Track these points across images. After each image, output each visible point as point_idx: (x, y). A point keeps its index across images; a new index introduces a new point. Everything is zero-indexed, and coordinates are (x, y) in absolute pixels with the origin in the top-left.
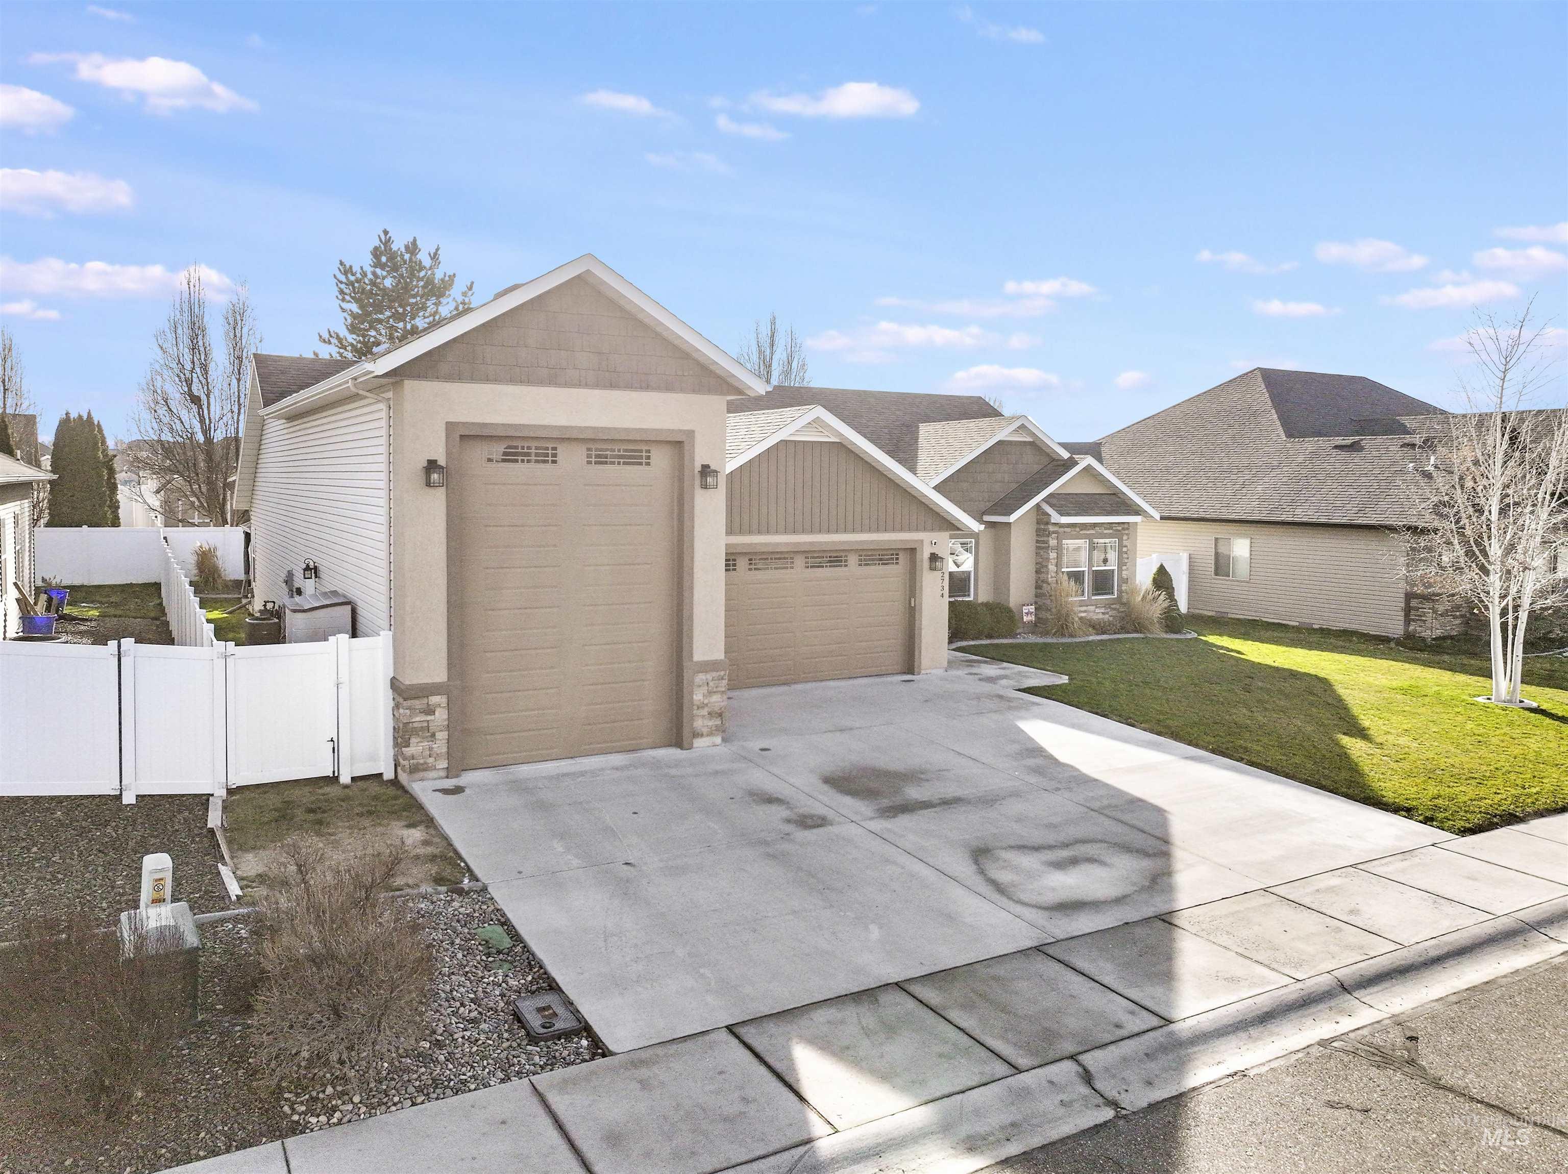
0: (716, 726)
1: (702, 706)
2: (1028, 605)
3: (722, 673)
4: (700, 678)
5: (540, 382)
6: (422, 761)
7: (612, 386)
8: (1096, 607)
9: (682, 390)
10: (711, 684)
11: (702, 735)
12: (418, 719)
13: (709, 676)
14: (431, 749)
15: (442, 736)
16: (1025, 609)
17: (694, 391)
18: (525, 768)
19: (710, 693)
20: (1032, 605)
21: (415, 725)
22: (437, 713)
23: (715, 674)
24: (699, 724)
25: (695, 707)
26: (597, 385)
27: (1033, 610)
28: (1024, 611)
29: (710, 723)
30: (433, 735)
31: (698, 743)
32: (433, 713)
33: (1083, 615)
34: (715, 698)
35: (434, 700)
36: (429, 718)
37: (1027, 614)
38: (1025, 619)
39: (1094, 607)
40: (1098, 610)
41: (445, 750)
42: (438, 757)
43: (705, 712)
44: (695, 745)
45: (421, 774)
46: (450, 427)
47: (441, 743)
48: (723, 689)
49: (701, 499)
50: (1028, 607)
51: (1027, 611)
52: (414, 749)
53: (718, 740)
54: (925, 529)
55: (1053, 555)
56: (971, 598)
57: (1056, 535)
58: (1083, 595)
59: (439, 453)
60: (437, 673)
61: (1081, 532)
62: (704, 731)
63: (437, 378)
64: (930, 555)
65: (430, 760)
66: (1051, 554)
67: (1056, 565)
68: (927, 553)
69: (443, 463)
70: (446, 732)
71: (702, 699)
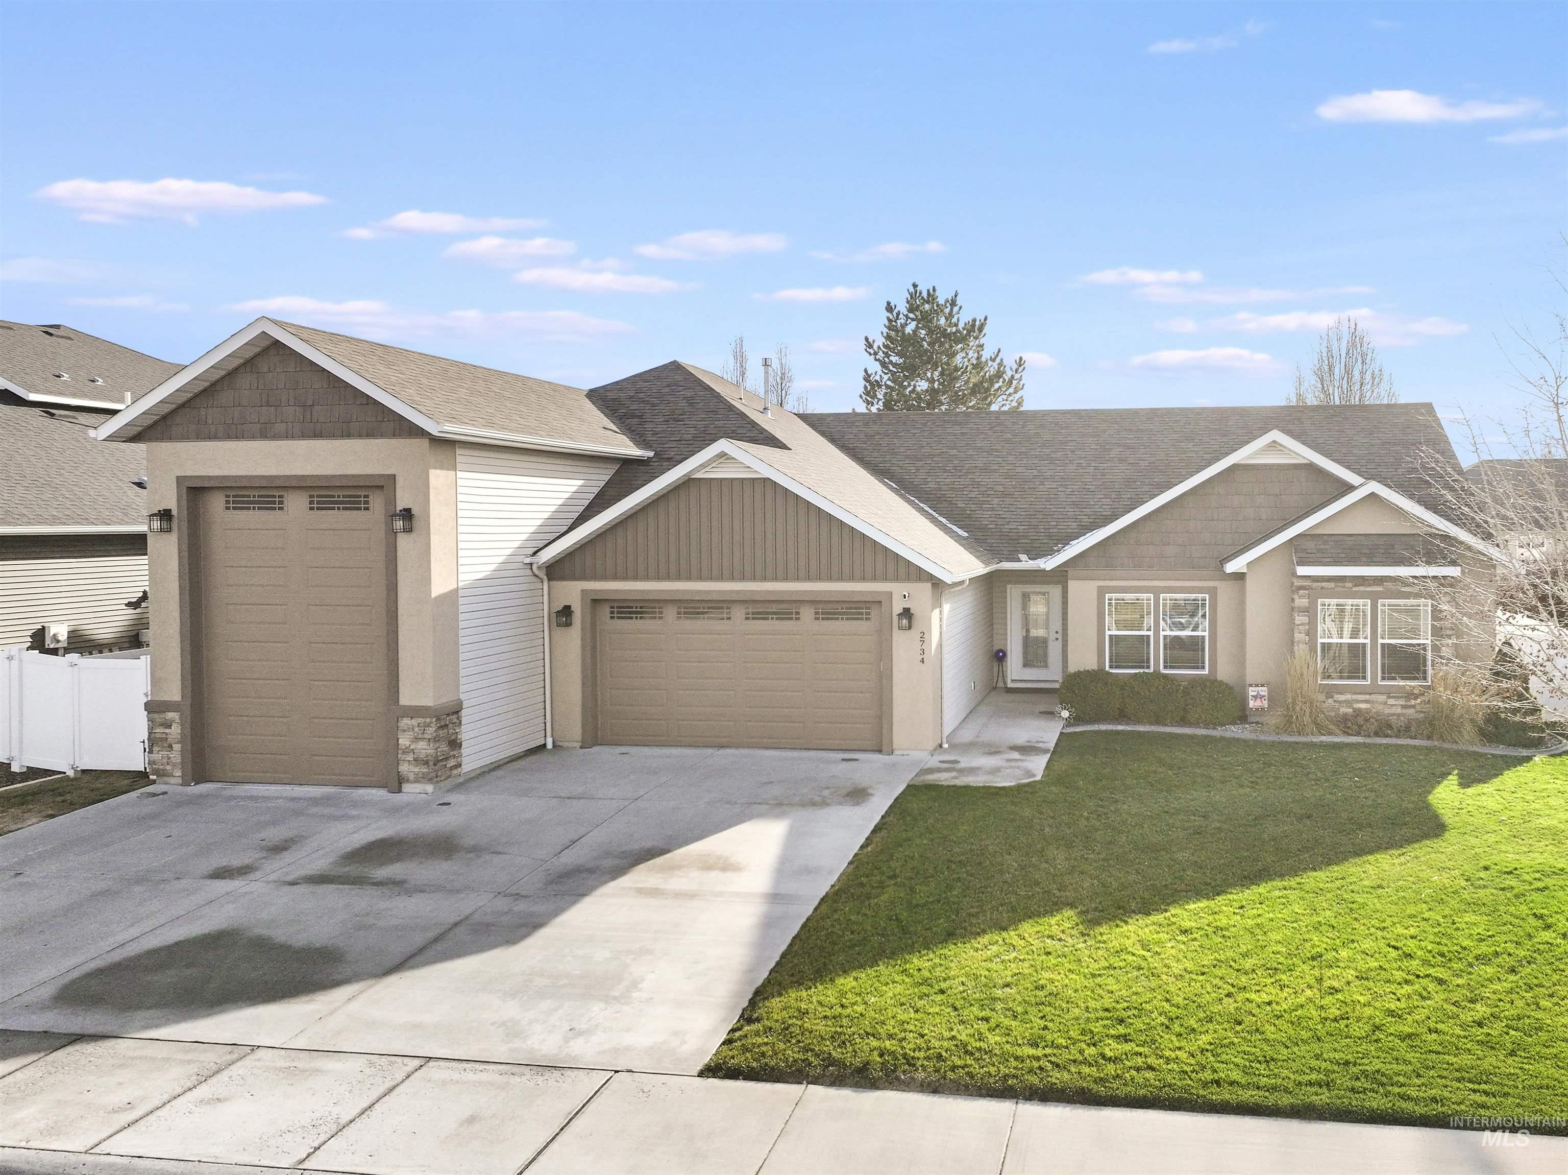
0: (423, 773)
1: (407, 751)
2: (1257, 686)
3: (428, 720)
4: (405, 722)
5: (253, 437)
6: (161, 767)
7: (318, 435)
8: (1389, 697)
9: (382, 436)
10: (416, 729)
11: (408, 781)
12: (158, 731)
13: (414, 722)
14: (169, 758)
15: (177, 747)
16: (1254, 692)
17: (394, 436)
18: (249, 786)
19: (416, 739)
20: (1263, 686)
21: (157, 736)
22: (173, 728)
23: (420, 720)
24: (404, 768)
25: (400, 752)
26: (304, 436)
27: (1265, 694)
28: (1251, 693)
29: (416, 770)
30: (170, 746)
31: (406, 787)
32: (170, 727)
33: (1363, 706)
34: (422, 745)
35: (170, 715)
36: (167, 731)
37: (1255, 697)
38: (1252, 704)
39: (1384, 697)
40: (1392, 701)
41: (179, 760)
42: (174, 765)
43: (410, 757)
44: (403, 790)
45: (165, 779)
46: (180, 480)
47: (176, 755)
48: (430, 737)
49: (404, 542)
50: (1257, 689)
51: (1255, 694)
52: (156, 756)
53: (430, 788)
54: (896, 579)
55: (1300, 619)
56: (1207, 672)
57: (1307, 592)
58: (1364, 678)
59: (171, 503)
60: (174, 693)
61: (1355, 589)
62: (412, 777)
63: (170, 439)
64: (902, 611)
65: (168, 768)
66: (1297, 618)
67: (1308, 634)
68: (897, 609)
69: (174, 512)
70: (180, 745)
71: (408, 743)
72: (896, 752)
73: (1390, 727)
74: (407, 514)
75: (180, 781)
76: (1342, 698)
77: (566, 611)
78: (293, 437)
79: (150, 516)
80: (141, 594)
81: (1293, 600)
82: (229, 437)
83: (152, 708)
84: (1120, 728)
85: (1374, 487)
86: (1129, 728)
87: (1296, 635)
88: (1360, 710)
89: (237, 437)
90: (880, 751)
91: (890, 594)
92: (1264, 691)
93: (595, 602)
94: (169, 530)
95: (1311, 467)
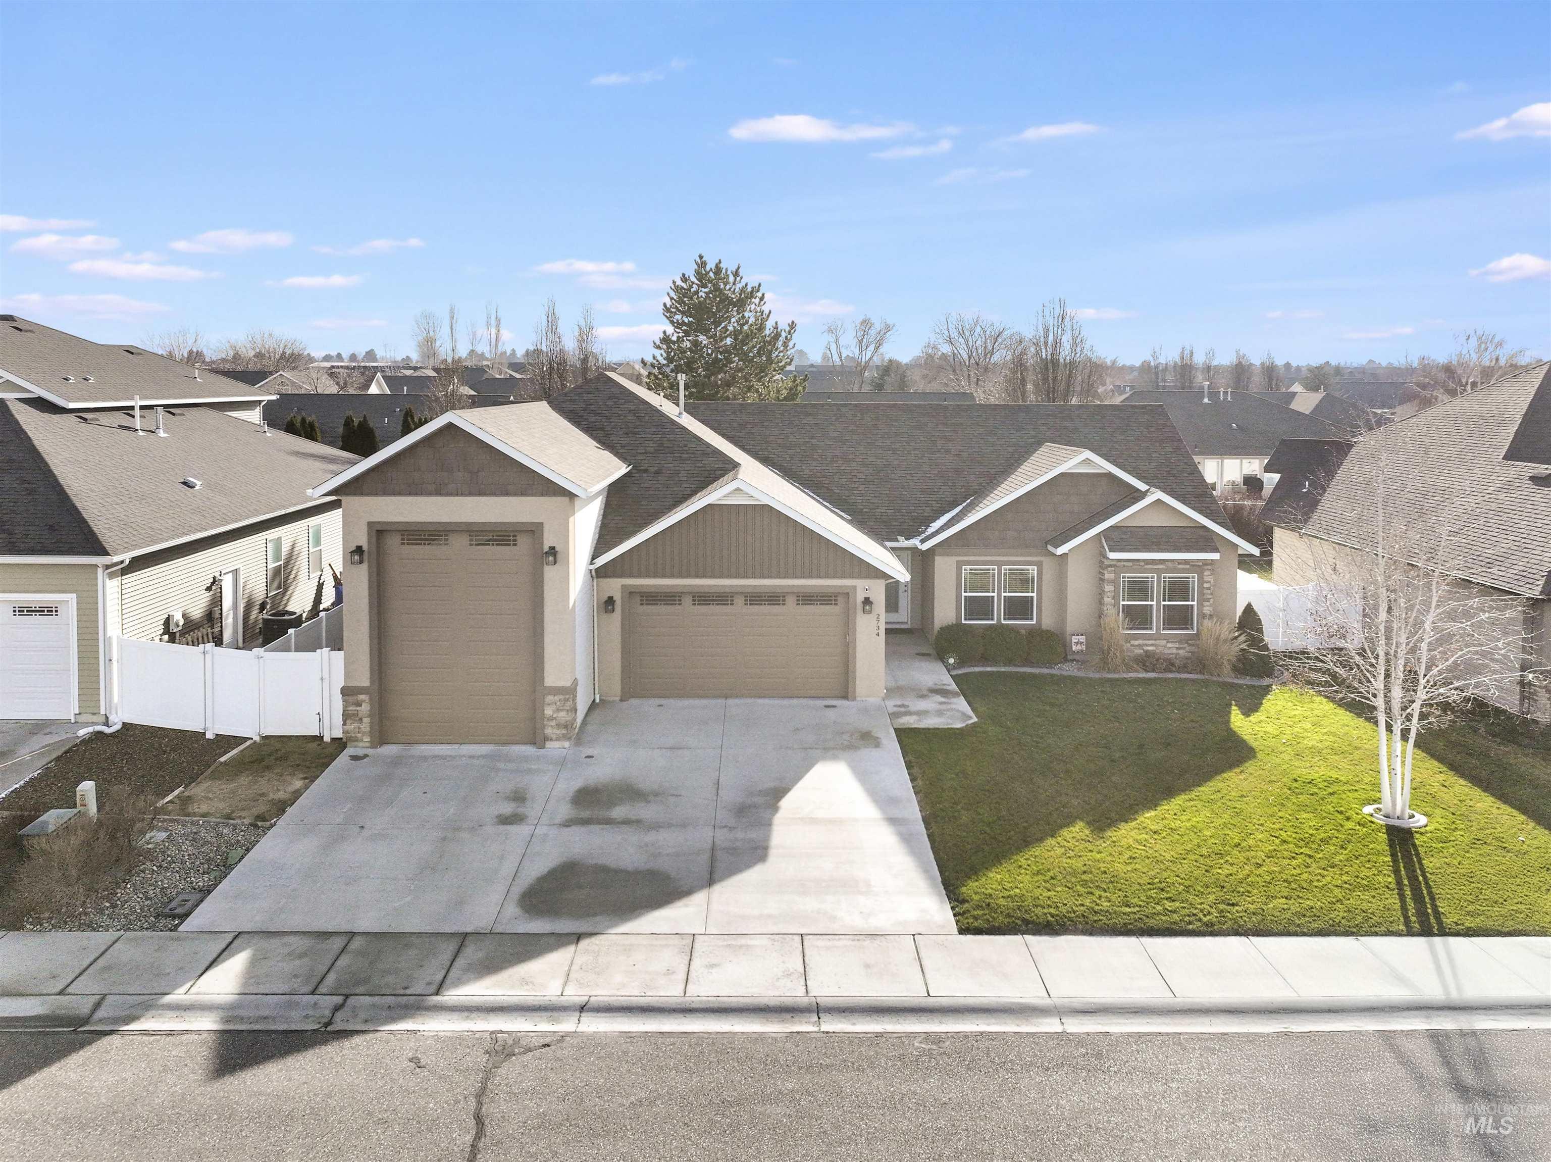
0: (563, 734)
1: (551, 718)
2: (1078, 635)
3: (567, 697)
4: (549, 699)
5: (430, 494)
6: (353, 735)
7: (481, 493)
8: (1168, 642)
9: (534, 494)
10: (558, 703)
11: (551, 740)
12: (351, 708)
13: (557, 698)
14: (359, 728)
15: (366, 720)
16: (1075, 639)
17: (542, 495)
18: (424, 747)
19: (558, 710)
20: (1082, 635)
21: (351, 712)
22: (363, 706)
23: (561, 697)
24: (548, 731)
25: (545, 719)
26: (470, 494)
27: (1084, 641)
28: (1074, 641)
29: (558, 732)
30: (361, 719)
31: (549, 744)
32: (361, 706)
33: (1151, 649)
34: (563, 714)
35: (362, 697)
36: (358, 708)
37: (1077, 643)
38: (1074, 648)
39: (1165, 642)
40: (1170, 645)
41: (368, 729)
42: (364, 734)
43: (553, 723)
44: (547, 746)
45: (356, 743)
46: (370, 524)
47: (366, 725)
48: (568, 708)
49: (550, 572)
50: (1078, 637)
51: (1076, 641)
52: (347, 727)
53: (567, 744)
54: (860, 577)
55: (1109, 588)
56: (1034, 622)
57: (1113, 569)
58: (1151, 629)
59: (363, 541)
60: (364, 680)
61: (1146, 567)
62: (554, 737)
63: (362, 494)
64: (863, 599)
65: (359, 735)
66: (1106, 587)
67: (1114, 598)
68: (860, 597)
69: (365, 548)
70: (369, 719)
71: (551, 713)
72: (858, 699)
73: (1173, 665)
74: (553, 551)
75: (368, 745)
76: (1136, 643)
77: (610, 601)
78: (462, 495)
79: (351, 552)
80: (212, 580)
81: (1103, 575)
82: (410, 494)
83: (346, 692)
84: (989, 669)
85: (1158, 495)
86: (994, 669)
87: (1106, 599)
88: (1146, 652)
89: (416, 494)
90: (845, 697)
91: (855, 588)
92: (1082, 639)
93: (631, 593)
94: (361, 562)
95: (1110, 476)
